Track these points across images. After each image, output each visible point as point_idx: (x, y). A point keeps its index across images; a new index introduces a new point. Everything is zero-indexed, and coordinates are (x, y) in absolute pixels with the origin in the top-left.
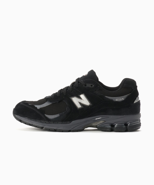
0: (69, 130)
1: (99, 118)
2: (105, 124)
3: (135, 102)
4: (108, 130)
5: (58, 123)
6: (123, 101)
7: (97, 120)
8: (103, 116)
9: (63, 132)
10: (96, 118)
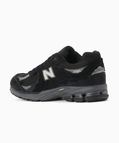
0: (38, 100)
1: (62, 89)
2: (67, 95)
3: (93, 74)
4: (70, 100)
5: (30, 93)
6: (80, 74)
7: (61, 91)
8: (65, 87)
9: (33, 101)
10: (60, 89)
